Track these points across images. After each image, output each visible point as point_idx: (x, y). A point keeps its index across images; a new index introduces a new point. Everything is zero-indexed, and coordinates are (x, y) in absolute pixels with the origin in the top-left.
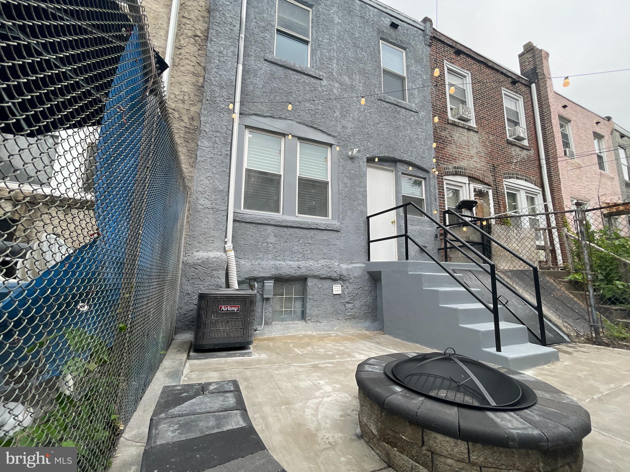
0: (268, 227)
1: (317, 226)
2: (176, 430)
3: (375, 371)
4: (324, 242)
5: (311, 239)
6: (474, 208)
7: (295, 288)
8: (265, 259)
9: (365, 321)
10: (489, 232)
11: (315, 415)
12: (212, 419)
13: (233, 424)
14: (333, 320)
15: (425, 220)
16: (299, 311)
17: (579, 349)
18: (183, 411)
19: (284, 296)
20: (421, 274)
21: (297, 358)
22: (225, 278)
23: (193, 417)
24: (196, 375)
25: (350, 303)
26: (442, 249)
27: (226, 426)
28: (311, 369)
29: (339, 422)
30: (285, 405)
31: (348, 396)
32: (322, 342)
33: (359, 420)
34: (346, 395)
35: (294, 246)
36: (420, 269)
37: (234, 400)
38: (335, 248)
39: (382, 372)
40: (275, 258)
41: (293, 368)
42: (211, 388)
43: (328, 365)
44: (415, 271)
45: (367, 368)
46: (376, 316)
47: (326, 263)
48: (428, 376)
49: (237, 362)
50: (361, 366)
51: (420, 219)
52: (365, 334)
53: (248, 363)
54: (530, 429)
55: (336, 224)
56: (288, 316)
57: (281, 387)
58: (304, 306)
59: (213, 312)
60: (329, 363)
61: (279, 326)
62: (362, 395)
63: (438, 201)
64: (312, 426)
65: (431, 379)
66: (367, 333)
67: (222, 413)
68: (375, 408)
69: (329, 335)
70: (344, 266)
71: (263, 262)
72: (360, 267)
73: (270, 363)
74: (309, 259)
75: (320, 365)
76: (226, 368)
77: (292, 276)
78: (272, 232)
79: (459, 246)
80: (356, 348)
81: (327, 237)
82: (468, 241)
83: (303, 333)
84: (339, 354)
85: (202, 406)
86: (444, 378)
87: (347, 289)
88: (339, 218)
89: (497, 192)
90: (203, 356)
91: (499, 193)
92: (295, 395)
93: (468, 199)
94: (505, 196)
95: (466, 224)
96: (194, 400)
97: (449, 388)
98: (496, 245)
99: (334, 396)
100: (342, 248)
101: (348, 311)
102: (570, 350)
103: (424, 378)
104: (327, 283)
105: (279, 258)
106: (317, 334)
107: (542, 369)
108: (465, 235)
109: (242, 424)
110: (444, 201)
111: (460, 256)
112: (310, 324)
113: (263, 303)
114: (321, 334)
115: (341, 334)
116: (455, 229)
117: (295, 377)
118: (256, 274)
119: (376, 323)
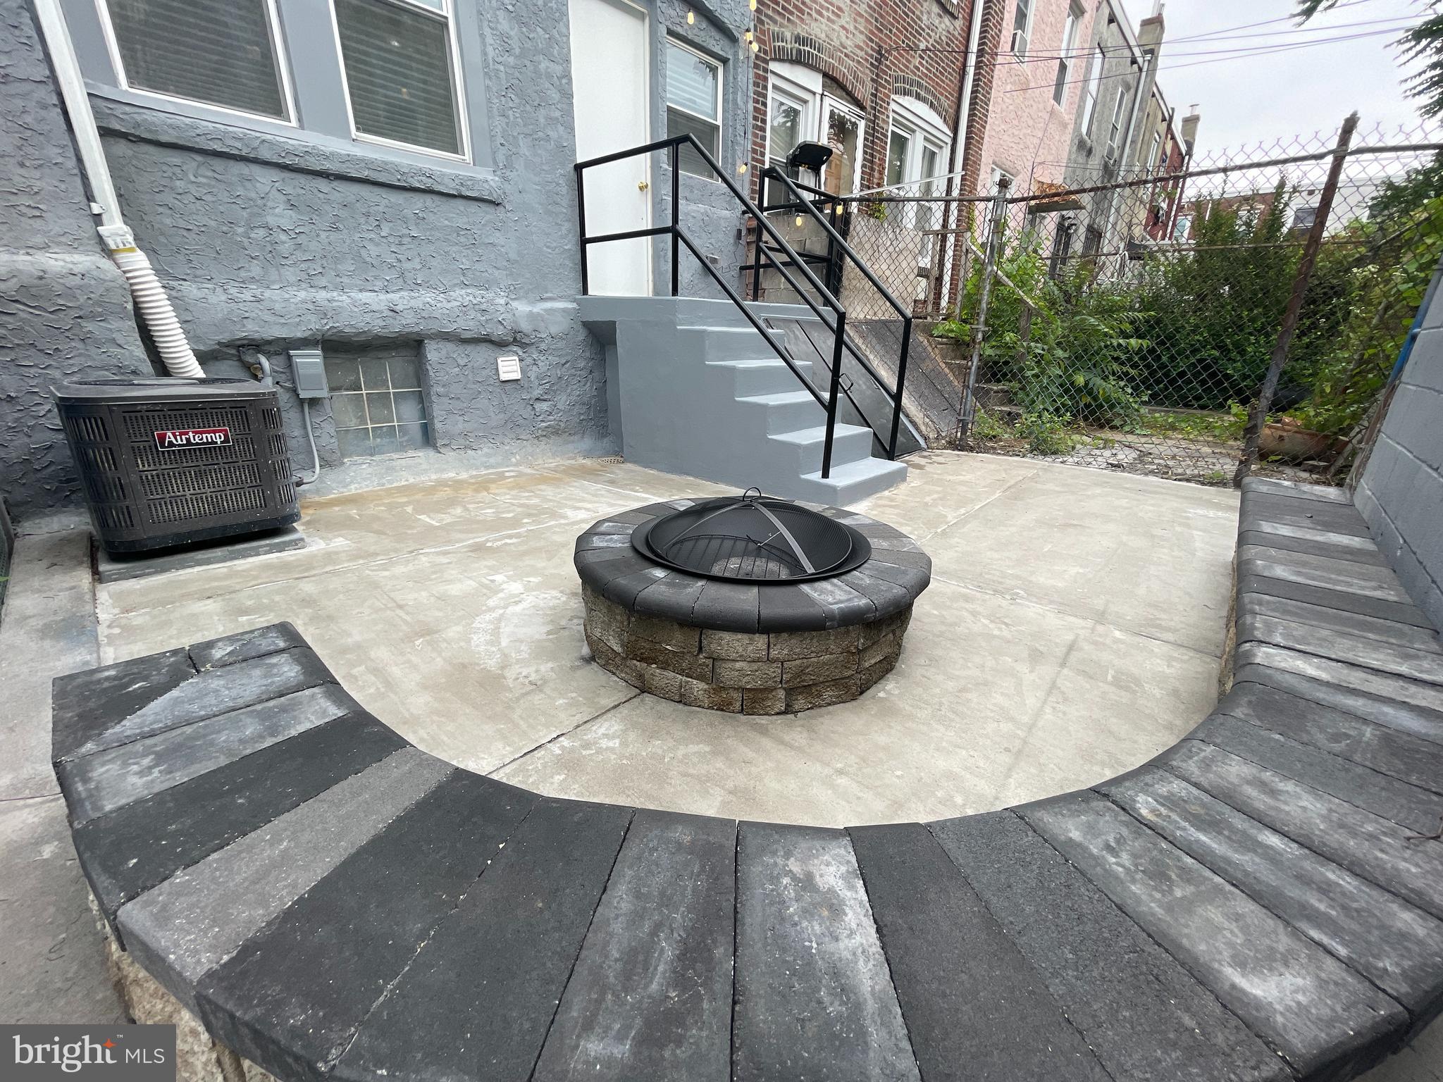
0: (256, 170)
1: (428, 183)
2: (150, 768)
3: (612, 545)
4: (458, 235)
5: (417, 224)
6: (823, 168)
7: (392, 368)
8: (274, 282)
9: (583, 437)
10: (845, 234)
11: (495, 641)
12: (249, 720)
13: (313, 718)
14: (506, 441)
15: (718, 188)
16: (414, 425)
17: (935, 458)
18: (151, 724)
19: (364, 392)
20: (704, 331)
21: (429, 535)
22: (139, 343)
23: (188, 730)
24: (147, 617)
25: (545, 400)
26: (750, 267)
27: (294, 726)
28: (470, 554)
29: (547, 644)
30: (422, 636)
31: (559, 595)
32: (485, 493)
33: (586, 633)
34: (555, 593)
35: (366, 243)
36: (701, 317)
37: (297, 668)
38: (492, 256)
39: (626, 545)
40: (309, 281)
41: (424, 559)
42: (217, 653)
43: (508, 541)
44: (692, 324)
45: (597, 542)
46: (605, 426)
47: (471, 298)
48: (710, 539)
49: (268, 567)
50: (582, 541)
51: (705, 185)
52: (583, 466)
53: (301, 565)
54: (856, 600)
55: (486, 179)
56: (386, 440)
57: (402, 603)
58: (425, 413)
59: (137, 452)
60: (510, 537)
61: (364, 466)
62: (589, 593)
63: (750, 136)
64: (492, 664)
65: (715, 544)
66: (588, 462)
67: (271, 703)
68: (617, 611)
69: (502, 476)
70: (522, 307)
71: (268, 294)
72: (564, 310)
73: (361, 557)
74: (420, 285)
75: (489, 544)
76: (238, 587)
77: (377, 337)
78: (274, 192)
79: (784, 264)
80: (565, 498)
81: (465, 220)
82: (802, 252)
83: (434, 477)
84: (529, 515)
85: (205, 700)
86: (736, 539)
87: (535, 368)
88: (495, 162)
89: (874, 129)
90: (148, 568)
91: (878, 132)
92: (441, 614)
93: (815, 140)
94: (886, 143)
95: (802, 208)
96: (175, 693)
97: (745, 554)
98: (852, 264)
99: (530, 600)
100: (513, 256)
101: (540, 418)
102: (923, 461)
103: (702, 544)
104: (480, 354)
105: (323, 282)
106: (471, 477)
107: (881, 498)
108: (797, 237)
109: (334, 712)
110: (764, 138)
111: (782, 287)
112: (450, 455)
113: (303, 411)
114: (481, 475)
115: (529, 471)
116: (780, 218)
117: (434, 576)
118: (252, 330)
119: (605, 440)
